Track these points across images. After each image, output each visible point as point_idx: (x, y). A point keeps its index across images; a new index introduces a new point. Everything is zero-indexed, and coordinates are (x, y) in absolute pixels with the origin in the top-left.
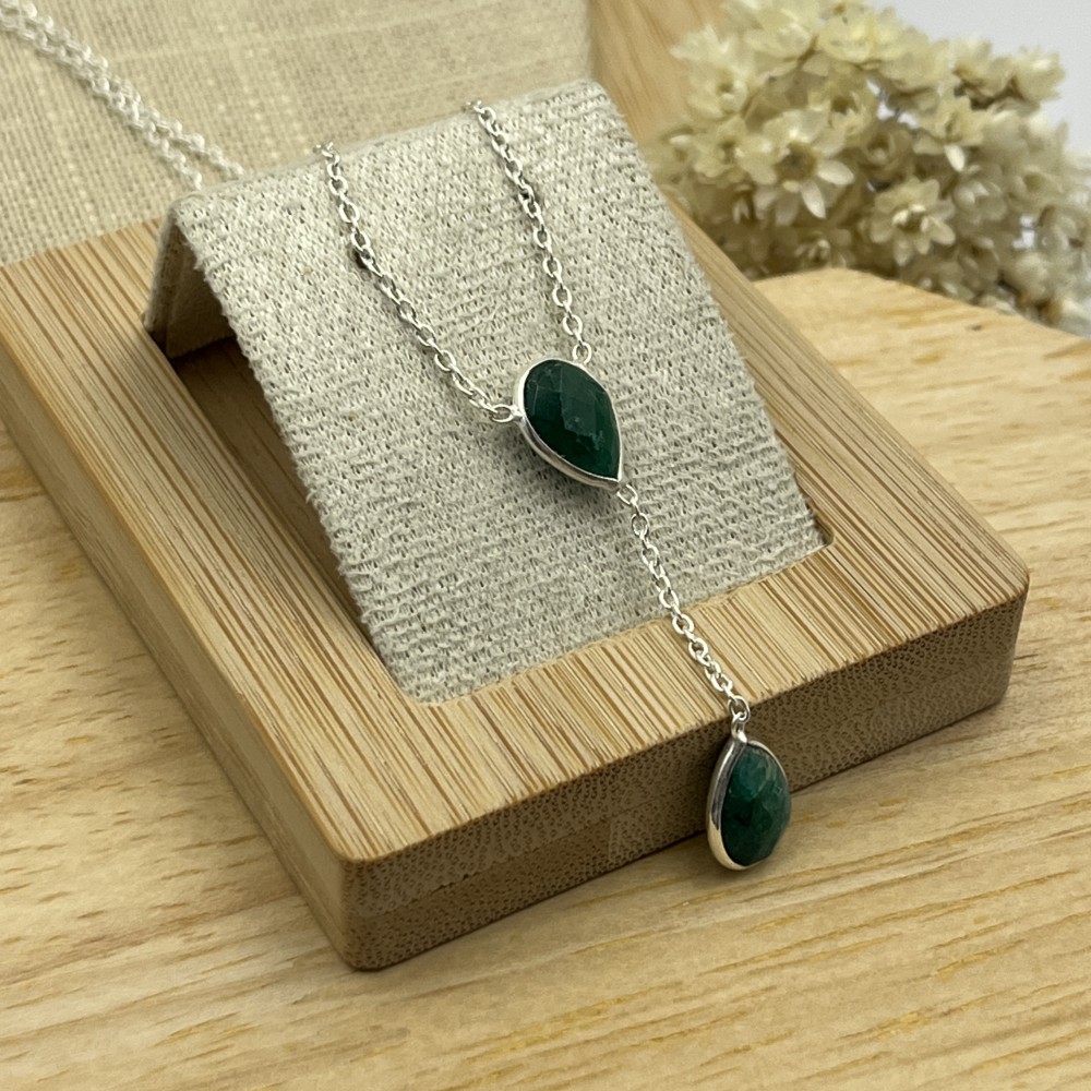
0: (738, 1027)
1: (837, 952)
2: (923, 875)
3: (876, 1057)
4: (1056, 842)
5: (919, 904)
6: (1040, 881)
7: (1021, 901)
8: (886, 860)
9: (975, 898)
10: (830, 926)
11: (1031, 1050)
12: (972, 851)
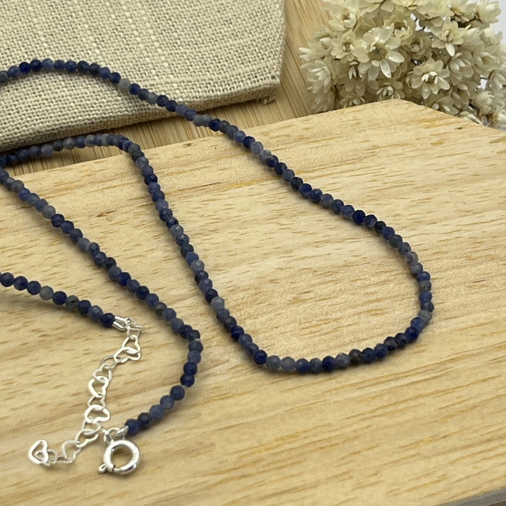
0: (355, 442)
1: (397, 411)
2: (434, 378)
3: (414, 455)
4: (492, 363)
5: (432, 390)
6: (484, 380)
7: (476, 389)
8: (418, 371)
9: (457, 388)
10: (394, 400)
11: (480, 452)
12: (456, 367)
